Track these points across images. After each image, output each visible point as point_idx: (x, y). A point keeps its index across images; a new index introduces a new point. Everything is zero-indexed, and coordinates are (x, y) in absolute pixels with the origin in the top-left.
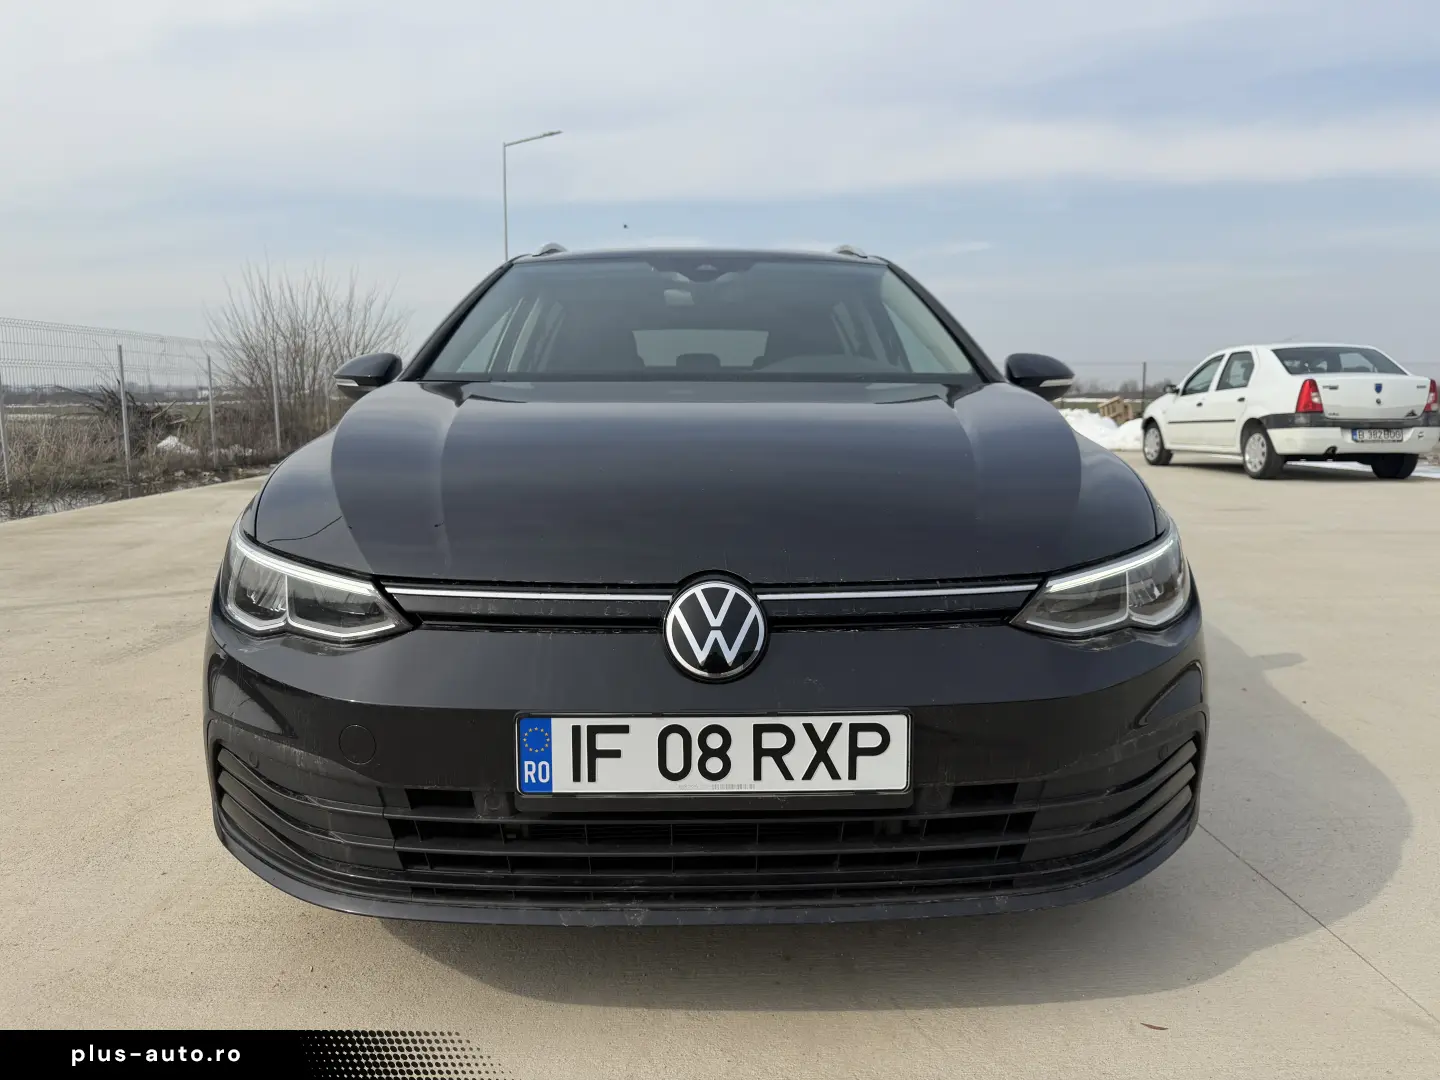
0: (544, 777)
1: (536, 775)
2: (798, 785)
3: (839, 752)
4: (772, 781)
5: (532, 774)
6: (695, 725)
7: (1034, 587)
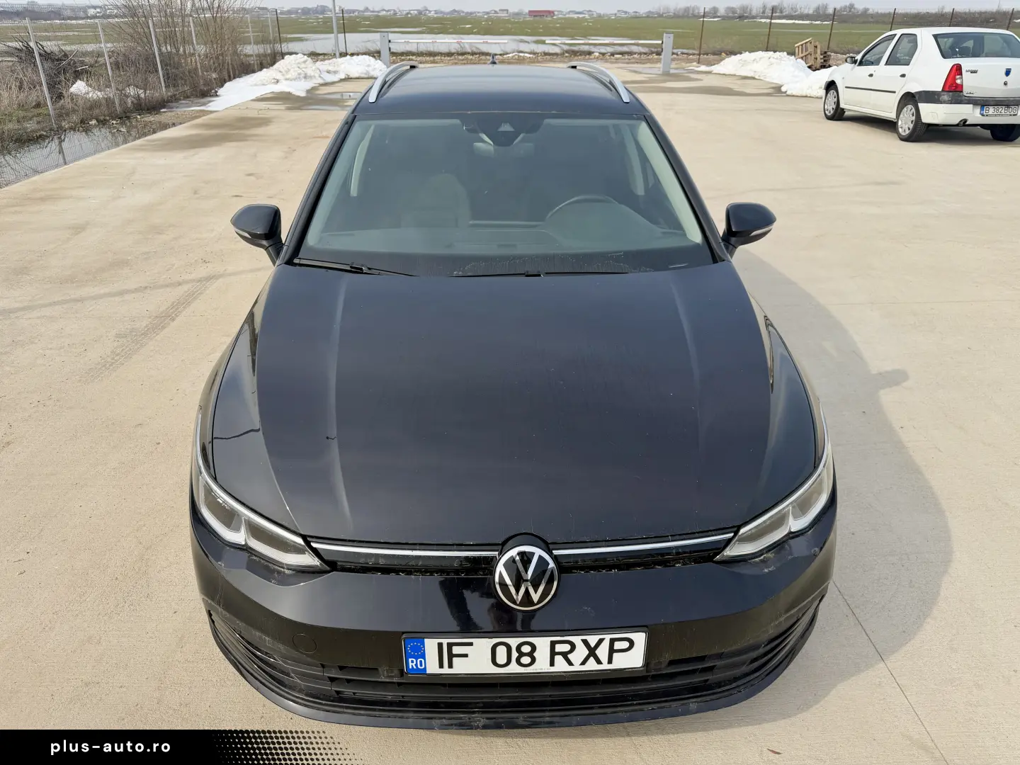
0: (421, 665)
1: (416, 665)
2: (577, 667)
3: (603, 652)
4: (561, 666)
5: (414, 664)
6: (514, 642)
7: (732, 534)
